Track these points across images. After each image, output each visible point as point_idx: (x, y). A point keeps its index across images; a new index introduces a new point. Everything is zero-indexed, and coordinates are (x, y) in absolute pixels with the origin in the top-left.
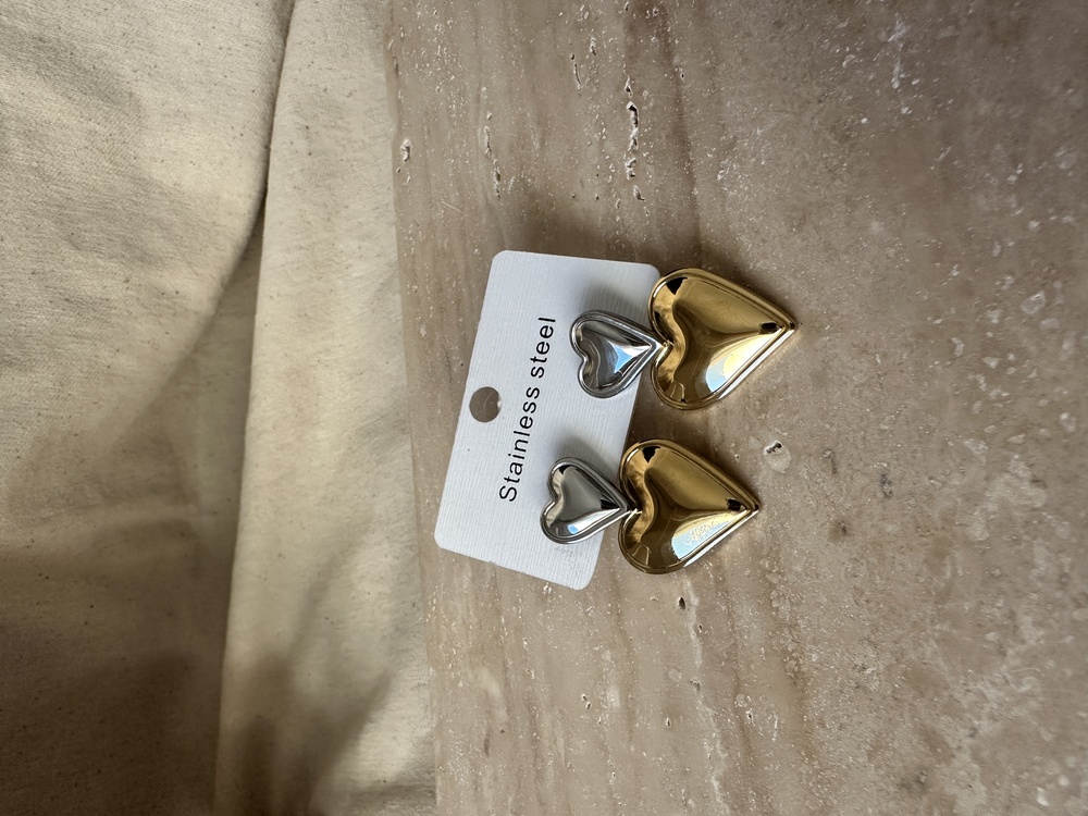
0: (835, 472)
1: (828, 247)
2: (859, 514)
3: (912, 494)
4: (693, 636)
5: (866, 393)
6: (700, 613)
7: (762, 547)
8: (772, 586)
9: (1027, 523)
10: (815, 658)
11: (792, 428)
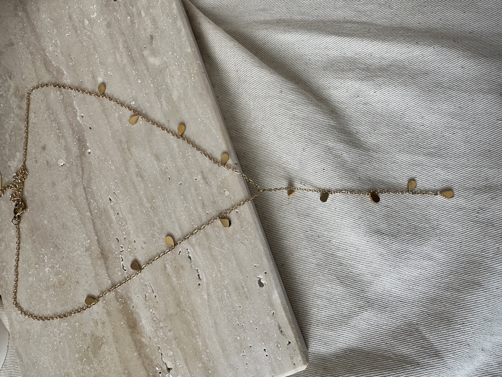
0: (47, 161)
1: (56, 217)
2: (40, 152)
3: (30, 159)
4: (77, 108)
5: (42, 181)
6: (76, 116)
7: (62, 139)
8: (58, 129)
9: (10, 158)
10: (45, 116)
11: (59, 170)
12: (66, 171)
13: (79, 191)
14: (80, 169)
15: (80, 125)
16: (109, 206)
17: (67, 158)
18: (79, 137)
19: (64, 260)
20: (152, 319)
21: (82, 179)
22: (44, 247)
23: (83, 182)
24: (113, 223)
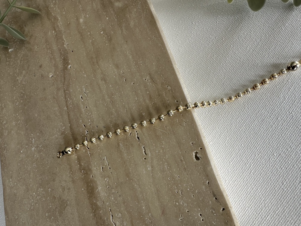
12: (54, 80)
13: (61, 93)
14: (63, 78)
15: (66, 50)
16: (80, 102)
17: (55, 72)
18: (64, 58)
19: (46, 141)
20: (107, 186)
21: (64, 85)
22: (33, 132)
23: (64, 87)
24: (82, 114)
